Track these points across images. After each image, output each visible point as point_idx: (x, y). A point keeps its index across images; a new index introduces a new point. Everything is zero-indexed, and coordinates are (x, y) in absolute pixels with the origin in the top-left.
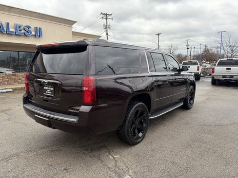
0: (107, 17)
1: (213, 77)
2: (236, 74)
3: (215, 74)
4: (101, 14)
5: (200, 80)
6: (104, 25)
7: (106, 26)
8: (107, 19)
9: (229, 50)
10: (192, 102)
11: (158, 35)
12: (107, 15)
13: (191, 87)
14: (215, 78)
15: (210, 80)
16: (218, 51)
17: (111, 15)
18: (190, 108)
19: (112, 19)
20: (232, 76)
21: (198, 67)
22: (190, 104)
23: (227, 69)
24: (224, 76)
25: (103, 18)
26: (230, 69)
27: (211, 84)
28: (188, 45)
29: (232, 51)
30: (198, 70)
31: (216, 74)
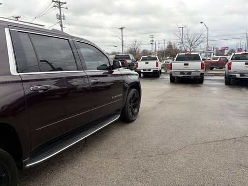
0: (60, 5)
1: (171, 74)
2: (194, 71)
3: (172, 71)
4: (53, 1)
5: (160, 77)
6: (57, 15)
7: (60, 16)
8: (60, 8)
9: (188, 45)
10: (136, 111)
11: (122, 29)
12: (60, 3)
13: (133, 91)
14: (173, 75)
15: (168, 77)
16: (180, 47)
17: (65, 3)
18: (133, 121)
19: (67, 8)
20: (190, 73)
21: (157, 63)
22: (133, 114)
23: (185, 64)
24: (182, 73)
25: (55, 6)
26: (187, 64)
27: (170, 82)
28: (153, 41)
29: (191, 45)
30: (157, 66)
31: (174, 71)
